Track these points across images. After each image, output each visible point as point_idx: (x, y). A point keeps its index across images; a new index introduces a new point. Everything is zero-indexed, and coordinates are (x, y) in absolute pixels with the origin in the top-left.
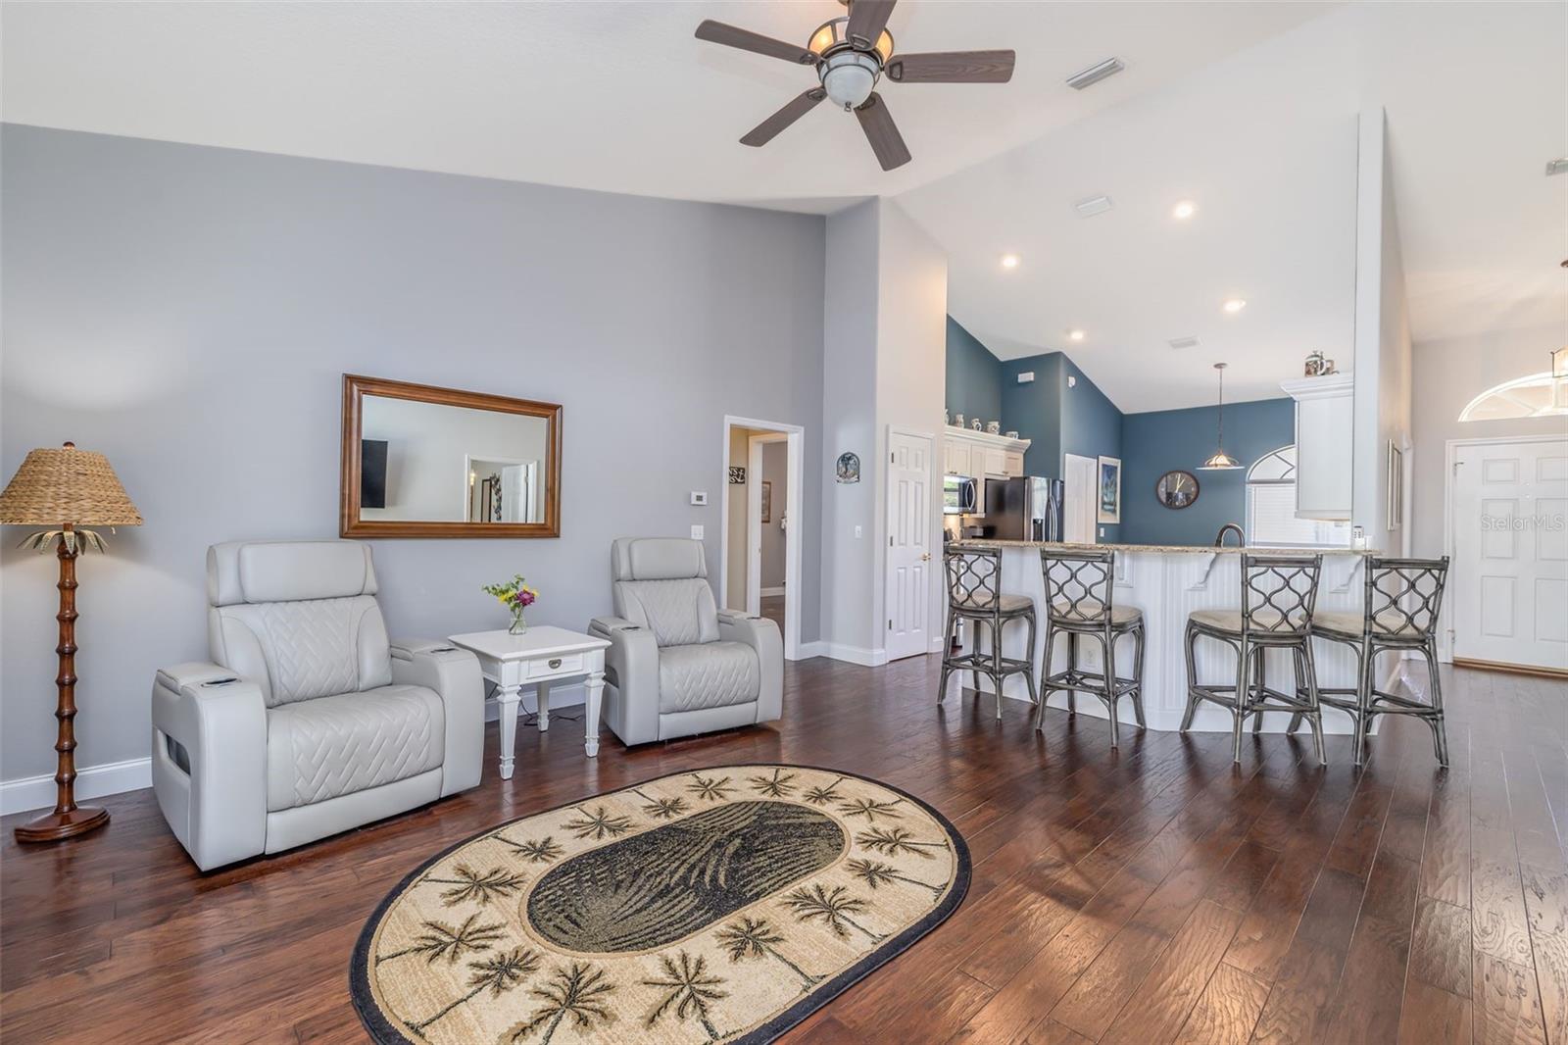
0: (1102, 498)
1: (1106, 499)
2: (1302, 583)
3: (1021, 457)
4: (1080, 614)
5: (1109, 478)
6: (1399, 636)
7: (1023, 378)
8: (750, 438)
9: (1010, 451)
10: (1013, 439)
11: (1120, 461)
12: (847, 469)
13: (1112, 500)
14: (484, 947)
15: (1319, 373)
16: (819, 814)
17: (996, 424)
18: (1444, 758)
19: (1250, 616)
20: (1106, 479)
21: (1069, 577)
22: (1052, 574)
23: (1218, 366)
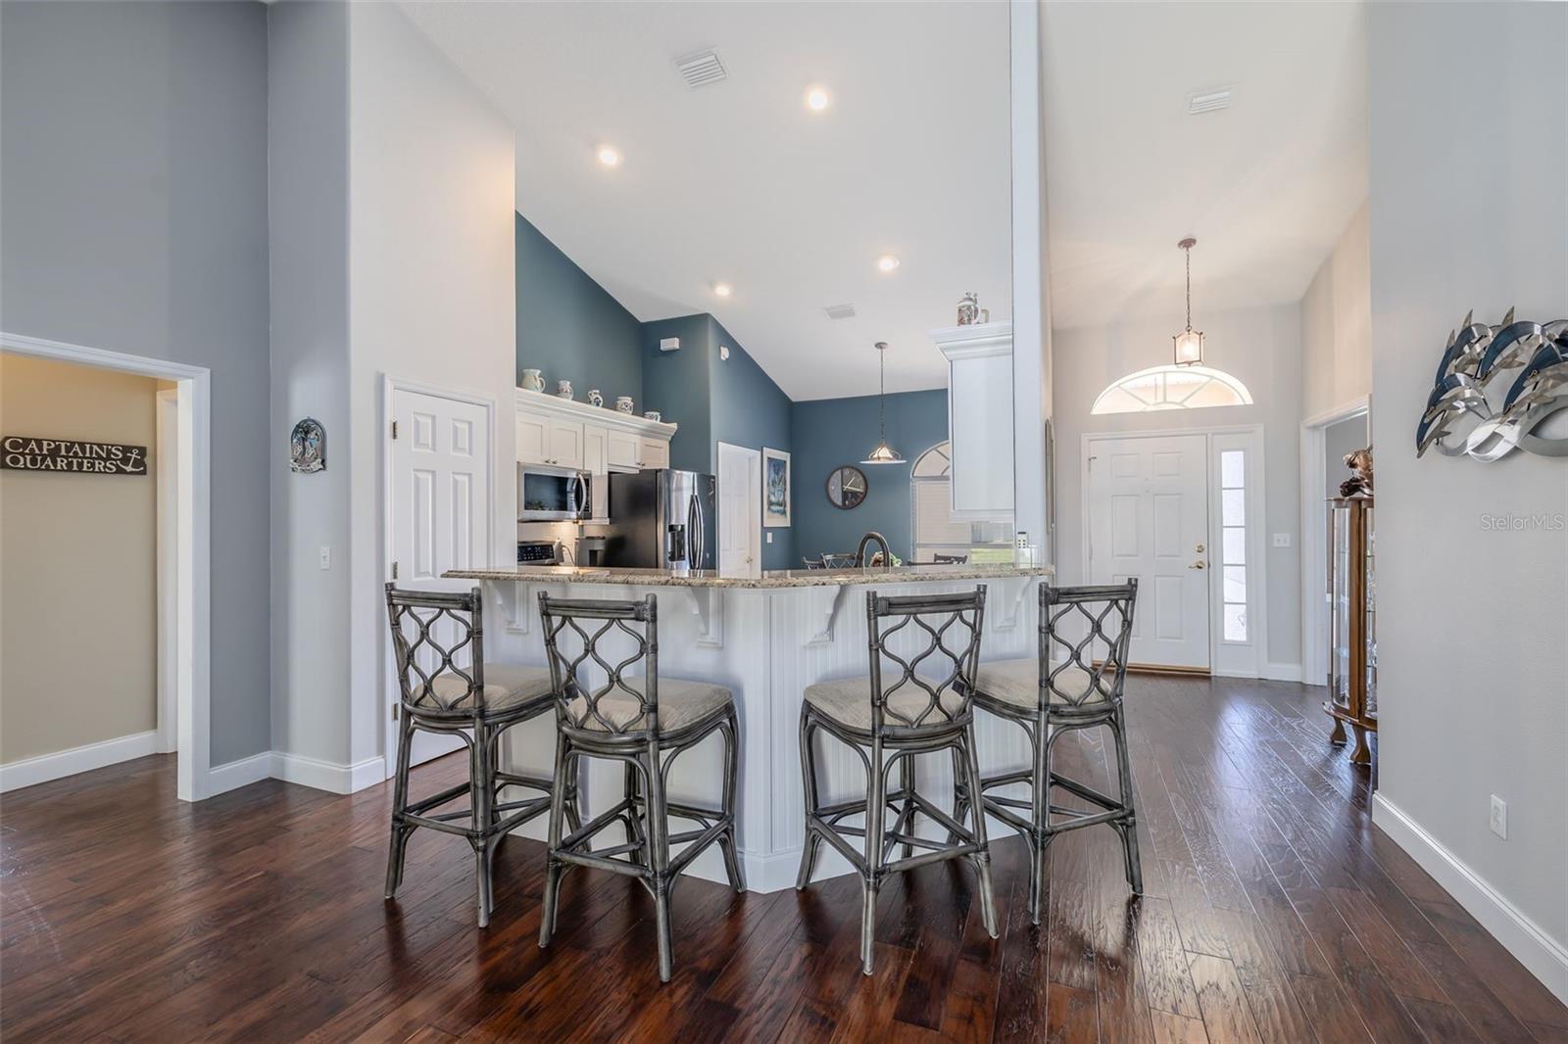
0: (769, 497)
1: (773, 499)
2: (958, 638)
3: (666, 445)
4: (603, 723)
5: (777, 474)
6: (1084, 708)
7: (667, 344)
8: (158, 393)
10: (654, 421)
11: (788, 455)
12: (304, 448)
13: (781, 499)
15: (973, 322)
17: (628, 400)
18: (1136, 883)
19: (884, 704)
20: (773, 475)
21: (582, 652)
22: (559, 642)
23: (879, 345)
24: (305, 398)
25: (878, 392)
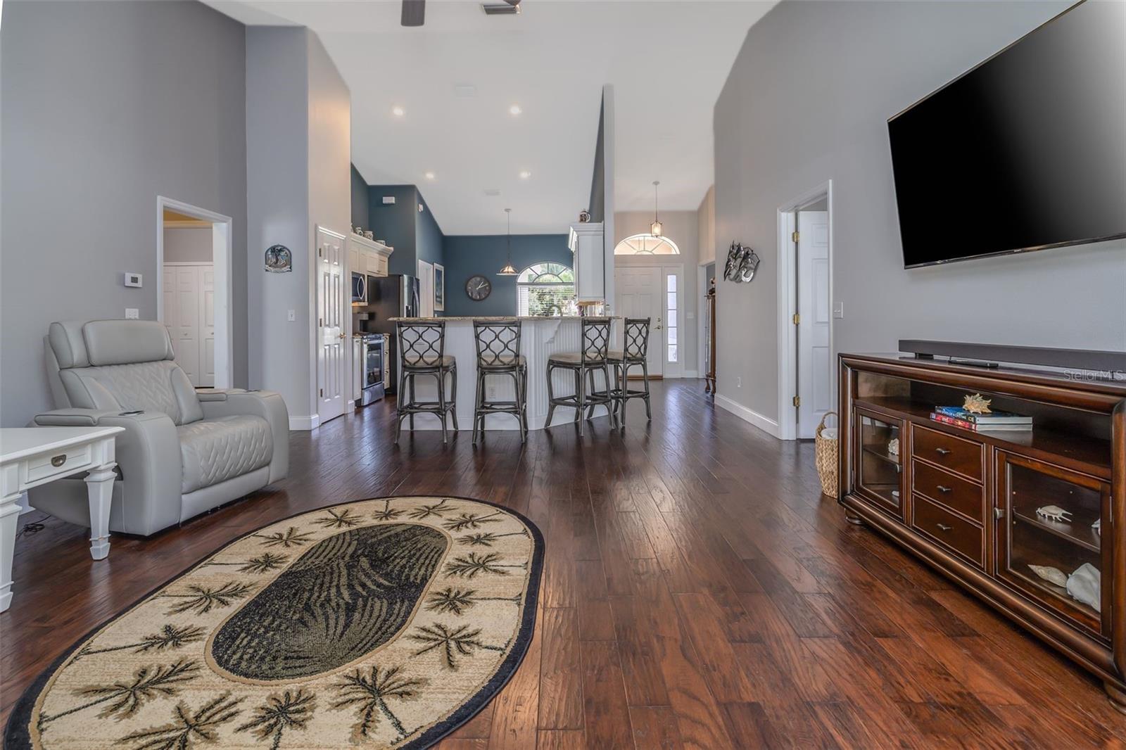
1: (437, 294)
3: (387, 260)
4: (501, 362)
5: (439, 279)
6: (635, 358)
7: (387, 200)
9: (383, 255)
10: (382, 245)
11: (444, 267)
12: (277, 260)
13: (440, 294)
14: (232, 715)
16: (401, 524)
17: (371, 232)
19: (586, 353)
20: (437, 279)
21: (494, 338)
22: (482, 337)
23: (507, 210)
24: (275, 233)
25: (506, 233)
